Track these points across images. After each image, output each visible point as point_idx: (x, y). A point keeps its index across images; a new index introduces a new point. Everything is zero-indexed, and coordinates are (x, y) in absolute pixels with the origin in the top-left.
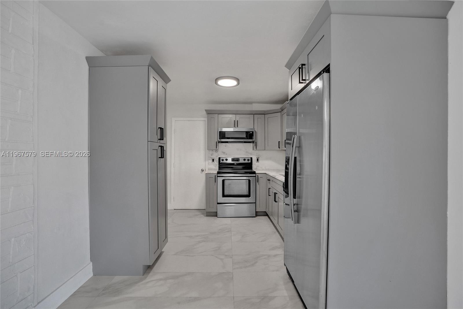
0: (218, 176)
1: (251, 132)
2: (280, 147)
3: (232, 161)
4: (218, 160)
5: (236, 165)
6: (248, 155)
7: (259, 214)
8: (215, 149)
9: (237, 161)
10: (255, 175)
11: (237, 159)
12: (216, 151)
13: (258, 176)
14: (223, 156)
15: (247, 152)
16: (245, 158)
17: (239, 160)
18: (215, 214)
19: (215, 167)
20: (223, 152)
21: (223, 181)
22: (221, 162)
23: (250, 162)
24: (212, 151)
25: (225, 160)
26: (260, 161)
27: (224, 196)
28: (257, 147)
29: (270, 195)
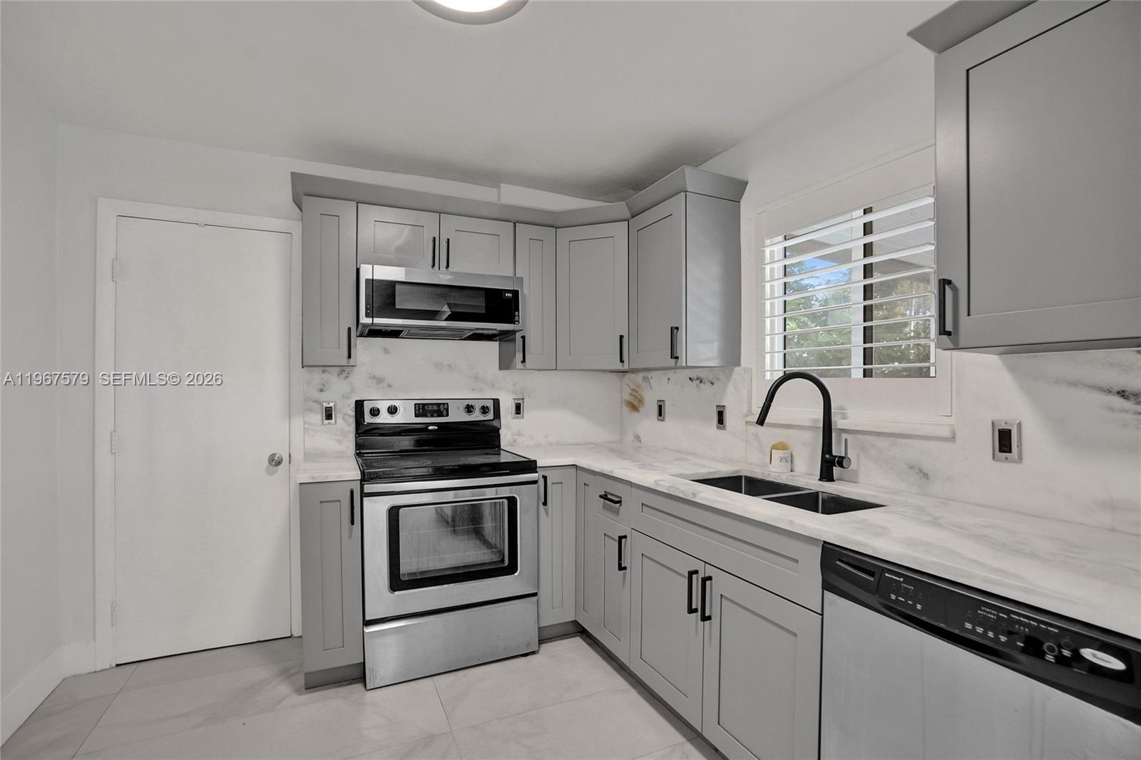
0: (364, 495)
1: (508, 291)
2: (625, 357)
3: (416, 416)
4: (353, 413)
5: (432, 430)
6: (480, 390)
8: (344, 361)
9: (440, 414)
10: (534, 477)
11: (439, 405)
13: (545, 477)
14: (373, 394)
15: (476, 378)
16: (471, 403)
17: (447, 410)
18: (355, 673)
19: (340, 442)
20: (374, 377)
21: (393, 513)
22: (368, 419)
23: (490, 416)
24: (324, 372)
25: (384, 412)
26: (525, 410)
27: (397, 582)
28: (527, 356)
29: (623, 566)
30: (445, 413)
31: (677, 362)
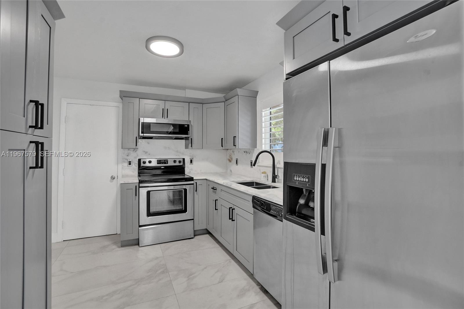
1: (186, 125)
2: (223, 145)
3: (158, 164)
4: (137, 163)
5: (163, 168)
6: (179, 155)
7: (197, 233)
8: (135, 147)
9: (165, 163)
10: (192, 182)
11: (165, 160)
12: (135, 150)
13: (196, 183)
14: (143, 157)
15: (177, 151)
16: (175, 159)
17: (168, 162)
18: (136, 242)
19: (133, 172)
20: (144, 152)
21: (148, 193)
22: (142, 165)
23: (182, 164)
24: (128, 150)
25: (147, 162)
26: (194, 162)
27: (149, 214)
28: (193, 145)
29: (217, 209)
30: (167, 163)
31: (235, 147)
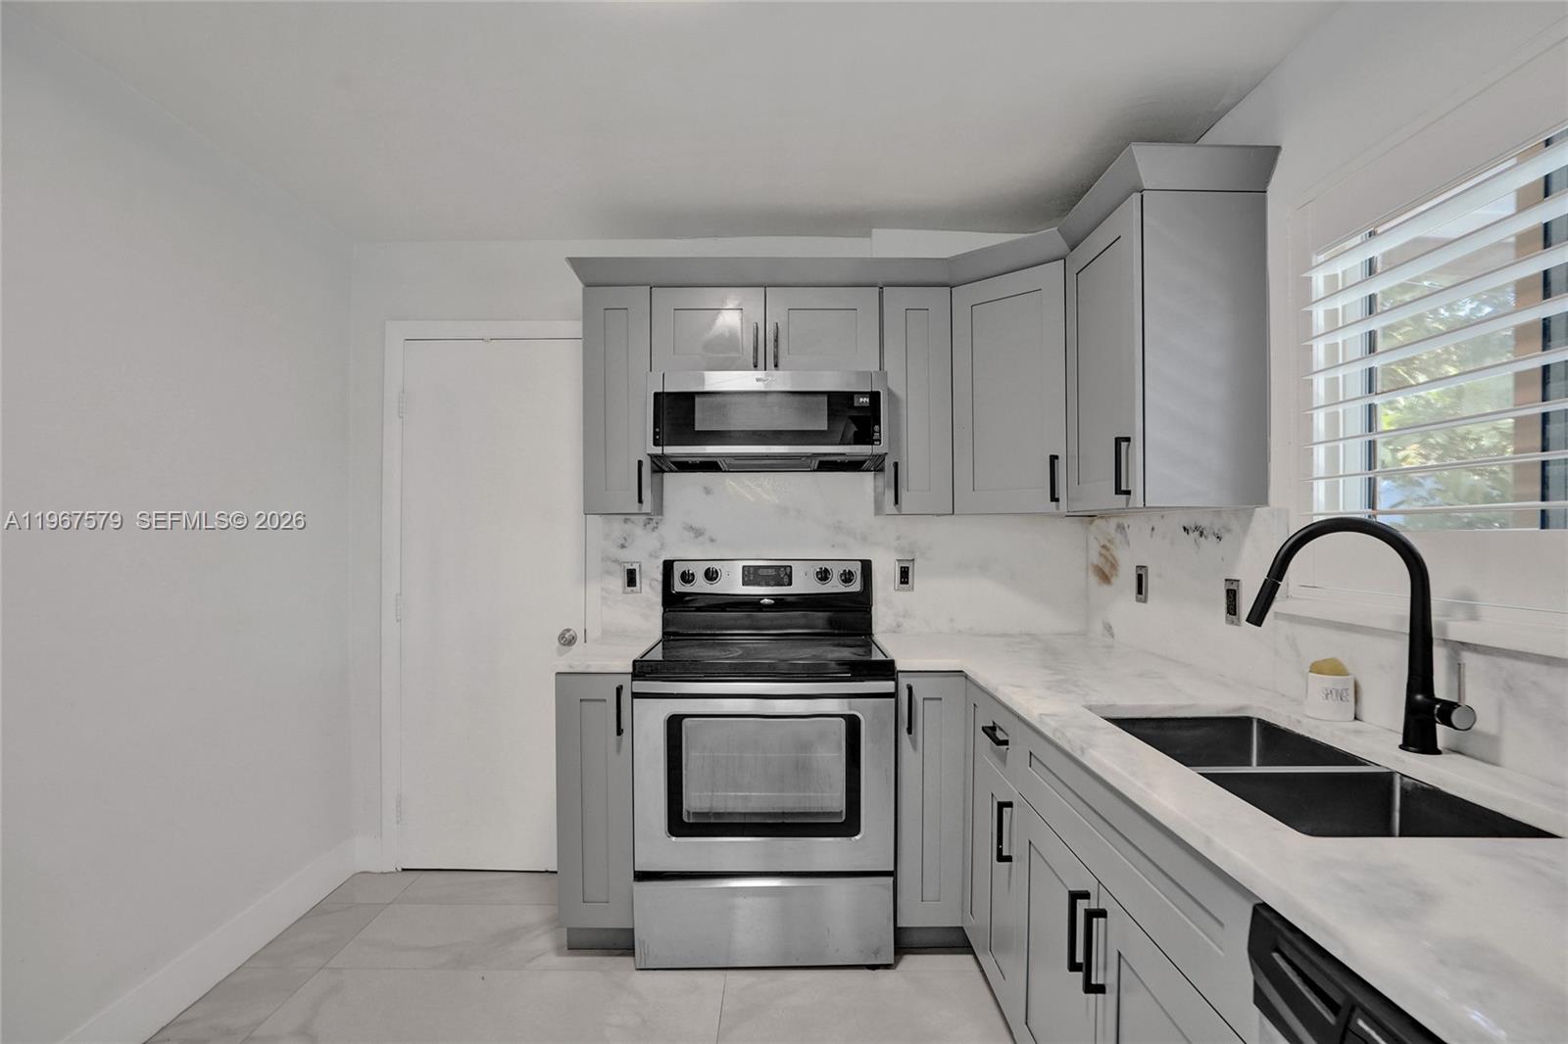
0: (635, 695)
1: (863, 394)
2: (1061, 493)
3: (745, 583)
5: (769, 606)
6: (844, 547)
7: (915, 939)
8: (631, 507)
9: (779, 582)
10: (888, 686)
11: (776, 568)
12: (652, 518)
13: (910, 689)
14: (688, 552)
15: (838, 528)
16: (825, 565)
17: (789, 576)
18: (618, 942)
19: (646, 617)
20: (691, 528)
21: (674, 724)
23: (856, 586)
24: (626, 521)
25: (700, 579)
26: (915, 577)
27: (679, 824)
28: (903, 494)
29: (1005, 853)
30: (786, 580)
31: (1127, 504)
